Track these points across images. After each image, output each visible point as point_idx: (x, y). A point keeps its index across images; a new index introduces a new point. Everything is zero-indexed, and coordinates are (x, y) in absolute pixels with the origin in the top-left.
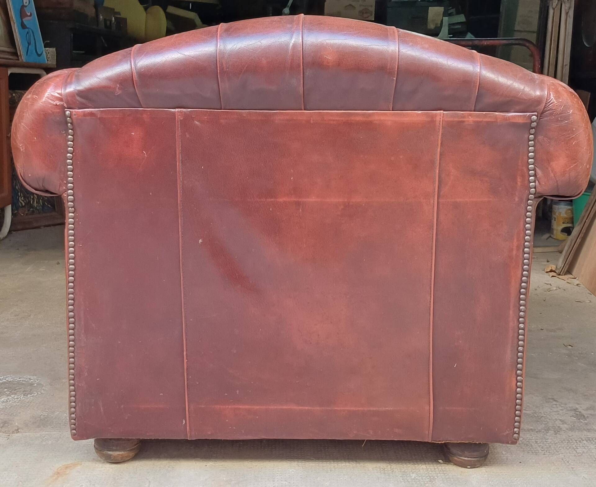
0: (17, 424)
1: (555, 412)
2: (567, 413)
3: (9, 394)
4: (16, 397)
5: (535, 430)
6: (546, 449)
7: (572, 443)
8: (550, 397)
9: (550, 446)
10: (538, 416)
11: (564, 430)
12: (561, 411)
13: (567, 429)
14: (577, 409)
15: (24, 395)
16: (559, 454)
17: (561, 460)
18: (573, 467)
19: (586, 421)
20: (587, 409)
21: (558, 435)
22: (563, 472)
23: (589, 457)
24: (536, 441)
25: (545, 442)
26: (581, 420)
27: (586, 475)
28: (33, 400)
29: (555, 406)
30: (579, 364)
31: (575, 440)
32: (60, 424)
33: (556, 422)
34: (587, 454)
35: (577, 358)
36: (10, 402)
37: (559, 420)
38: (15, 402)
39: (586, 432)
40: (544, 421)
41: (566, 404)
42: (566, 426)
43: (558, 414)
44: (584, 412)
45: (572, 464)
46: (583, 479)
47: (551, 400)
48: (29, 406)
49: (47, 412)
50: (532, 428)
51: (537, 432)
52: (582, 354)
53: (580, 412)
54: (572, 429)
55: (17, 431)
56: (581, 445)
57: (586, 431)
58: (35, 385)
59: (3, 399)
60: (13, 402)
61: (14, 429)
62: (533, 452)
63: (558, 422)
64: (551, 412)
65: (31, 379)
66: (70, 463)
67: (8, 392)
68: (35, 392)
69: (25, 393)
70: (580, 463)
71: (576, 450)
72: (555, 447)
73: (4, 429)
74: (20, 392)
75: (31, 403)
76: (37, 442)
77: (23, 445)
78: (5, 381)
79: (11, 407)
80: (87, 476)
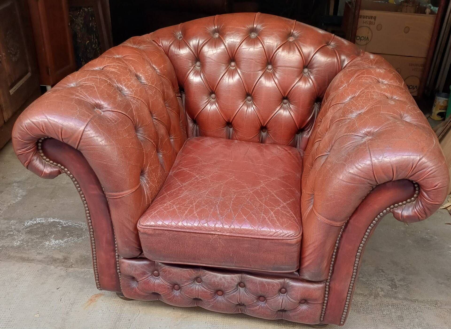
0: (71, 261)
1: (380, 281)
2: (387, 283)
4: (72, 239)
5: (363, 294)
6: (366, 310)
7: (382, 307)
8: (381, 268)
9: (368, 307)
10: (368, 283)
11: (380, 296)
12: (383, 281)
13: (382, 296)
14: (394, 279)
15: (77, 238)
16: (372, 314)
17: (372, 318)
18: (377, 324)
19: (396, 290)
21: (376, 299)
23: (389, 318)
24: (362, 302)
25: (367, 304)
26: (393, 289)
28: (82, 242)
29: (381, 276)
30: (408, 241)
31: (385, 305)
34: (389, 316)
35: (408, 235)
36: (69, 243)
37: (380, 288)
38: (72, 243)
39: (393, 299)
40: (371, 288)
41: (388, 275)
42: (382, 293)
43: (381, 283)
44: (397, 282)
47: (380, 271)
48: (79, 247)
49: (89, 253)
50: (362, 292)
51: (364, 296)
52: (413, 231)
53: (395, 282)
54: (385, 296)
55: (71, 266)
56: (387, 309)
57: (394, 298)
58: (84, 230)
59: (65, 240)
60: (70, 243)
61: (70, 265)
62: (357, 311)
63: (379, 289)
64: (377, 281)
65: (82, 225)
66: (98, 293)
67: (68, 235)
68: (83, 236)
69: (78, 237)
70: (382, 322)
71: (383, 312)
72: (372, 308)
73: (65, 264)
74: (75, 235)
75: (81, 244)
76: (82, 276)
77: (74, 277)
78: (67, 225)
79: (69, 247)
80: (106, 304)
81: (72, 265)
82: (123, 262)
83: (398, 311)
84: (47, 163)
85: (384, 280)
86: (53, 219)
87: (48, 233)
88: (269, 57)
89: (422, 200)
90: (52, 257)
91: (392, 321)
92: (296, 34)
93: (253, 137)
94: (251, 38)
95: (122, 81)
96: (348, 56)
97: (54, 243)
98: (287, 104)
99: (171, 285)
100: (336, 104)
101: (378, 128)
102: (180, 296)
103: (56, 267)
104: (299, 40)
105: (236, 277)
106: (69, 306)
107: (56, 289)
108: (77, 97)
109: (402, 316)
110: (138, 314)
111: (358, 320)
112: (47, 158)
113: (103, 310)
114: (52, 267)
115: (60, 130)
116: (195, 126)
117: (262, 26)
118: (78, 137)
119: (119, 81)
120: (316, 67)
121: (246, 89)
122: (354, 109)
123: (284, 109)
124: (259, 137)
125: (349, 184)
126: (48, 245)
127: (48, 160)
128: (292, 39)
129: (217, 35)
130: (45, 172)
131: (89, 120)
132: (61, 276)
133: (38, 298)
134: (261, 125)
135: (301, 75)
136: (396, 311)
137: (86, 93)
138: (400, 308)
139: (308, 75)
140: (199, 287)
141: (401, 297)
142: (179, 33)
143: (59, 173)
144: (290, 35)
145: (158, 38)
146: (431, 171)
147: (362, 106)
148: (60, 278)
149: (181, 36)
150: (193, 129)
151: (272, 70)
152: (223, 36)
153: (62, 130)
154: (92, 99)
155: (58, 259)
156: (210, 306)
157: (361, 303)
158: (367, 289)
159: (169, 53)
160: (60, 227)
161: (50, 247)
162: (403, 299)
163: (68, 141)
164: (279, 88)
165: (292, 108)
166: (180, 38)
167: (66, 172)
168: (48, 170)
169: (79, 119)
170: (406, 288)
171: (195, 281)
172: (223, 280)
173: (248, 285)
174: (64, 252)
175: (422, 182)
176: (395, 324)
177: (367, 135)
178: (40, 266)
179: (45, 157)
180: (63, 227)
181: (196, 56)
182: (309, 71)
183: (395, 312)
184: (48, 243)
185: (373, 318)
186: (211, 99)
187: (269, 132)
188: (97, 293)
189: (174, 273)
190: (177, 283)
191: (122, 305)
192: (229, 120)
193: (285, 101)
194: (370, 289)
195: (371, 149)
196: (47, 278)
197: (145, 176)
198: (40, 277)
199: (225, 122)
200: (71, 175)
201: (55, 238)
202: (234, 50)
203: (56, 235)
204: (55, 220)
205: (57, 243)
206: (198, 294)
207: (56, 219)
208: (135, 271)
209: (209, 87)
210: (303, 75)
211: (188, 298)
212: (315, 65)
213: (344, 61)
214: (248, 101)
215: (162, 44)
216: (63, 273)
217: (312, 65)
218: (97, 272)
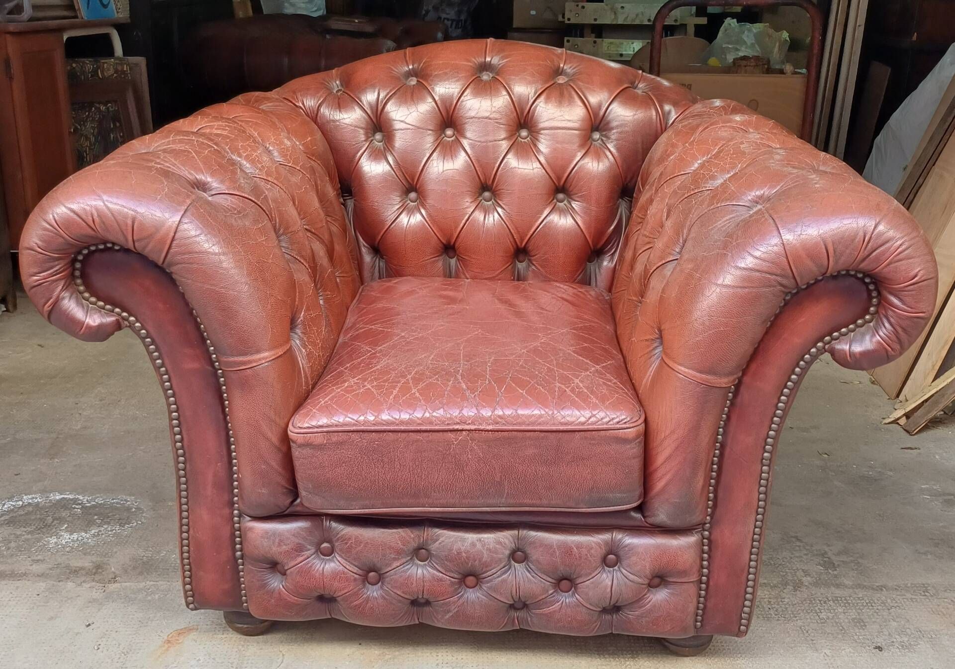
0: (113, 569)
1: (797, 557)
2: (812, 560)
3: (101, 523)
4: (109, 529)
5: (769, 584)
6: (781, 613)
7: (815, 605)
8: (793, 534)
9: (786, 608)
10: (775, 564)
11: (806, 586)
12: (805, 557)
13: (810, 584)
14: (826, 553)
15: (120, 525)
16: (797, 620)
17: (799, 629)
18: (813, 639)
19: (835, 572)
20: (839, 554)
21: (798, 592)
22: (800, 646)
23: (834, 624)
25: (781, 603)
26: (830, 571)
27: (829, 651)
28: (132, 533)
29: (797, 548)
30: (836, 483)
31: (819, 600)
32: (168, 569)
33: (797, 573)
34: (832, 621)
35: (833, 474)
36: (103, 536)
37: (801, 571)
38: (109, 536)
39: (834, 589)
40: (782, 571)
41: (812, 546)
42: (809, 578)
43: (801, 561)
44: (833, 558)
45: (813, 634)
46: (824, 656)
47: (794, 540)
48: (127, 542)
49: (151, 551)
50: (766, 581)
51: (771, 587)
52: (840, 466)
53: (829, 558)
54: (816, 584)
55: (114, 580)
56: (826, 607)
57: (835, 587)
58: (134, 510)
59: (93, 531)
60: (106, 536)
61: (110, 577)
62: (765, 616)
63: (800, 574)
64: (791, 558)
65: (127, 501)
66: (183, 627)
67: (99, 521)
68: (134, 521)
69: (121, 523)
70: (822, 633)
71: (819, 614)
72: (793, 609)
73: (97, 577)
74: (115, 520)
75: (129, 537)
76: (140, 596)
77: (122, 601)
78: (94, 503)
79: (104, 543)
80: (205, 646)
81: (115, 578)
82: (251, 529)
83: (850, 611)
84: (91, 306)
85: (806, 555)
86: (61, 494)
87: (52, 522)
88: (522, 113)
89: (890, 313)
90: (68, 567)
91: (841, 630)
92: (569, 71)
93: (500, 271)
94: (482, 80)
95: (239, 149)
96: (675, 104)
97: (70, 539)
98: (565, 202)
99: (360, 572)
100: (672, 177)
101: (779, 185)
102: (383, 596)
103: (80, 585)
104: (578, 79)
105: (505, 538)
106: (119, 658)
107: (84, 626)
108: (159, 166)
109: (860, 619)
110: (280, 660)
111: (770, 633)
112: (92, 296)
113: (199, 660)
114: (70, 585)
115: (130, 222)
116: (378, 259)
117: (503, 58)
118: (168, 235)
119: (235, 150)
120: (617, 127)
121: (480, 176)
122: (716, 172)
123: (562, 212)
124: (513, 272)
125: (739, 290)
126: (56, 543)
127: (93, 299)
128: (564, 79)
129: (413, 81)
130: (87, 324)
131: (188, 202)
132: (93, 601)
133: (45, 648)
134: (515, 246)
135: (589, 142)
136: (845, 611)
137: (176, 160)
138: (853, 604)
139: (601, 143)
140: (425, 572)
141: (849, 584)
142: (334, 84)
143: (118, 326)
144: (558, 72)
145: (294, 92)
146: (901, 245)
147: (730, 163)
148: (90, 604)
149: (340, 88)
150: (373, 267)
151: (528, 138)
152: (426, 80)
153: (133, 223)
154: (187, 170)
155: (82, 568)
156: (451, 614)
157: (770, 602)
158: (774, 573)
159: (318, 118)
160: (77, 509)
161: (60, 546)
162: (854, 586)
163: (145, 248)
164: (547, 170)
165: (575, 208)
166: (337, 91)
167: (131, 326)
168: (94, 320)
169: (169, 201)
170: (854, 566)
171: (415, 558)
172: (479, 546)
173: (535, 554)
174: (93, 554)
175: (886, 270)
176: (850, 635)
177: (757, 203)
178: (42, 585)
179: (87, 295)
180: (84, 508)
181: (374, 120)
182: (602, 135)
183: (844, 613)
184: (55, 540)
185: (801, 628)
186: (409, 202)
187: (532, 258)
188: (179, 628)
189: (369, 541)
190: (374, 565)
191: (240, 647)
192: (449, 242)
193: (561, 196)
194: (781, 573)
195: (775, 217)
196: (60, 607)
197: (298, 331)
198: (44, 606)
199: (441, 245)
200: (143, 331)
201: (69, 529)
202: (451, 104)
203: (70, 524)
204: (66, 496)
205: (75, 539)
206: (424, 586)
207: (68, 495)
208: (279, 545)
209: (404, 178)
210: (592, 143)
211: (401, 598)
212: (614, 124)
213: (669, 112)
214: (485, 200)
215: (303, 104)
216: (97, 594)
217: (608, 123)
218: (189, 564)
